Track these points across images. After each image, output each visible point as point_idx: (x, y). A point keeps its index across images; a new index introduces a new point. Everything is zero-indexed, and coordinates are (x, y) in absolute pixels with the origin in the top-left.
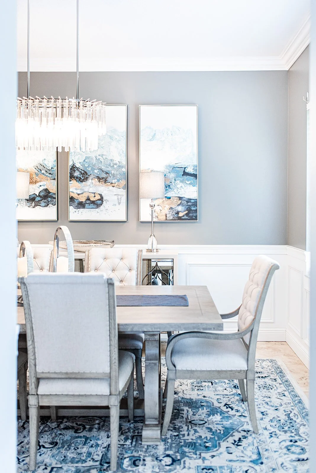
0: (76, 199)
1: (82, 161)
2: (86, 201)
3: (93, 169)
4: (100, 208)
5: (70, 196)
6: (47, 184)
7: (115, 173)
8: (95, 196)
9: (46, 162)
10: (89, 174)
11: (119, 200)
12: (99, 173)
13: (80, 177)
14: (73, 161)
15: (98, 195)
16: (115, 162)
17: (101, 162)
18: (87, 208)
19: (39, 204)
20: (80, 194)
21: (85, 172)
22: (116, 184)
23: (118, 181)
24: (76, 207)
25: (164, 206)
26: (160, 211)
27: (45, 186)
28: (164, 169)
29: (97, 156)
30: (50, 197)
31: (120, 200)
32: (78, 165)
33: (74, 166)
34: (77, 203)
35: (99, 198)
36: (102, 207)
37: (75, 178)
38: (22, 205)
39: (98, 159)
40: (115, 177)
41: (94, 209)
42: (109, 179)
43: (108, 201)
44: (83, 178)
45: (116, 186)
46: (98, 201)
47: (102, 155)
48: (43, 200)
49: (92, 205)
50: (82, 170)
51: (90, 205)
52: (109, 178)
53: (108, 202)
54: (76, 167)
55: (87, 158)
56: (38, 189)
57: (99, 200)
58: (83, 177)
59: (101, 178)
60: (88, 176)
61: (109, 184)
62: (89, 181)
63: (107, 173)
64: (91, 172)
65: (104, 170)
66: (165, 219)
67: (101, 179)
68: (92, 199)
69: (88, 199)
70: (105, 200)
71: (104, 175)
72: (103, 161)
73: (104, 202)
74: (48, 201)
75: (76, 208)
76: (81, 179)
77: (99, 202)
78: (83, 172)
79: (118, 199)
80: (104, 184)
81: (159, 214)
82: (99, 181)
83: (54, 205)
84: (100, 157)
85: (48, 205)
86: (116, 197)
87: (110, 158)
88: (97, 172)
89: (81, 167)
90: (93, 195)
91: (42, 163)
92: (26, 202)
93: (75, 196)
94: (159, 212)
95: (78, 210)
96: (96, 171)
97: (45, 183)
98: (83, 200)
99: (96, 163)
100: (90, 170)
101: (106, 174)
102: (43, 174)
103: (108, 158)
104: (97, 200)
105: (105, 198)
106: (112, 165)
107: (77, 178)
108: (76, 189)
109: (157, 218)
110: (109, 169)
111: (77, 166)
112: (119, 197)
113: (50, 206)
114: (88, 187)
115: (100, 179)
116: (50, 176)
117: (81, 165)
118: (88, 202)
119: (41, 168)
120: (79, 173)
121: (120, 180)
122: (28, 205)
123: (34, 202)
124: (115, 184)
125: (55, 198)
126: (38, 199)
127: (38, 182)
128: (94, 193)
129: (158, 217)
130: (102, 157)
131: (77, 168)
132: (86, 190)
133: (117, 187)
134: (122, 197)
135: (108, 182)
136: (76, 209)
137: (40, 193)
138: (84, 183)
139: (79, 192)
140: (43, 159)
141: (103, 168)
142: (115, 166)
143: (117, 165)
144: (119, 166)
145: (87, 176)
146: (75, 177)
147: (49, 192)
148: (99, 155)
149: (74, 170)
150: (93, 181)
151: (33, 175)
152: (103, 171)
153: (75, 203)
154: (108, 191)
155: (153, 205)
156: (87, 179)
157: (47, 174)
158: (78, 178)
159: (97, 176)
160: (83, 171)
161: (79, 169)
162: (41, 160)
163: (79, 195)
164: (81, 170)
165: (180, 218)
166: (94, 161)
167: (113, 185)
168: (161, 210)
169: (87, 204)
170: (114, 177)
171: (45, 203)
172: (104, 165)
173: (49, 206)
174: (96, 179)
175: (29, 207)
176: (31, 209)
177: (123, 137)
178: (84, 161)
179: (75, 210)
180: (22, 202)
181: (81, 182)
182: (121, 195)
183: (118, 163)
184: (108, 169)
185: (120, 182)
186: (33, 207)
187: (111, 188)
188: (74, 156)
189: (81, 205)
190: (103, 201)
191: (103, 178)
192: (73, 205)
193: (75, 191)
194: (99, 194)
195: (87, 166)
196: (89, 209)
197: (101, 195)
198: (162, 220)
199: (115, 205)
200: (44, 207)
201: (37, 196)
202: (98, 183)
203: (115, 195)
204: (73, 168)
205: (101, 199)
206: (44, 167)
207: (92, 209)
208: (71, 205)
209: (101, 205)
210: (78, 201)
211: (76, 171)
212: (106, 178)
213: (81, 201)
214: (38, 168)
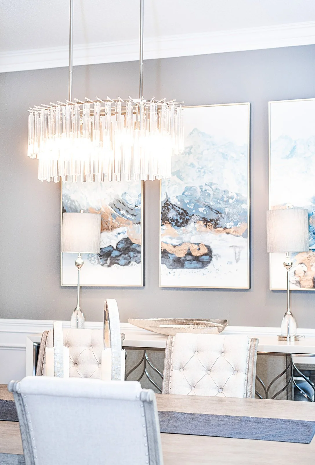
0: (170, 253)
1: (180, 194)
2: (185, 257)
3: (196, 207)
4: (207, 267)
5: (161, 250)
6: (128, 231)
7: (231, 211)
8: (199, 249)
9: (127, 198)
10: (190, 213)
11: (237, 255)
12: (205, 213)
13: (177, 220)
14: (167, 195)
15: (205, 247)
16: (230, 195)
17: (209, 195)
18: (187, 268)
19: (116, 261)
20: (177, 246)
21: (185, 211)
22: (232, 230)
23: (236, 224)
24: (172, 265)
25: (311, 264)
26: (304, 272)
27: (126, 234)
28: (311, 204)
29: (202, 186)
30: (132, 251)
31: (239, 255)
32: (174, 201)
33: (168, 202)
34: (173, 260)
35: (206, 251)
36: (210, 266)
37: (169, 221)
38: (93, 262)
39: (203, 190)
40: (231, 219)
41: (199, 270)
42: (221, 222)
43: (219, 256)
44: (181, 221)
45: (232, 232)
46: (204, 257)
47: (211, 185)
48: (123, 255)
49: (194, 263)
50: (179, 208)
51: (191, 263)
52: (221, 220)
53: (219, 258)
54: (171, 203)
55: (187, 189)
56: (115, 238)
57: (205, 255)
58: (181, 218)
59: (209, 220)
61: (222, 229)
62: (191, 225)
63: (218, 212)
64: (194, 211)
65: (213, 207)
66: (312, 286)
67: (209, 222)
68: (195, 253)
69: (189, 254)
70: (215, 255)
71: (214, 216)
72: (211, 193)
73: (214, 259)
74: (129, 257)
75: (171, 267)
76: (178, 222)
77: (206, 258)
78: (181, 211)
79: (235, 253)
80: (213, 229)
81: (302, 278)
82: (206, 225)
83: (139, 263)
84: (207, 187)
85: (130, 262)
86: (232, 251)
87: (222, 188)
88: (202, 212)
90: (196, 247)
91: (121, 198)
92: (99, 258)
93: (169, 249)
94: (302, 275)
95: (175, 270)
96: (201, 210)
97: (126, 230)
98: (182, 255)
99: (201, 197)
100: (192, 208)
101: (217, 214)
102: (123, 215)
103: (220, 188)
104: (202, 256)
105: (214, 252)
106: (225, 199)
107: (173, 220)
108: (171, 238)
109: (298, 284)
110: (222, 206)
111: (173, 203)
112: (237, 250)
113: (132, 264)
114: (188, 235)
115: (207, 222)
116: (133, 218)
117: (179, 201)
118: (189, 258)
119: (120, 206)
120: (175, 213)
121: (239, 224)
122: (102, 263)
123: (109, 258)
124: (231, 229)
125: (139, 252)
126: (115, 253)
127: (115, 228)
128: (199, 244)
129: (300, 283)
130: (211, 187)
131: (173, 205)
132: (186, 239)
133: (234, 233)
134: (241, 251)
135: (220, 226)
136: (170, 268)
137: (117, 244)
138: (182, 228)
139: (175, 242)
140: (123, 192)
141: (211, 204)
142: (231, 201)
143: (234, 200)
144: (237, 201)
145: (188, 217)
146: (169, 219)
147: (131, 244)
148: (206, 185)
149: (168, 208)
150: (197, 225)
151: (108, 217)
152: (212, 209)
153: (169, 260)
154: (220, 240)
155: (290, 264)
156: (187, 222)
157: (129, 216)
158: (174, 221)
159: (203, 218)
160: (182, 209)
161: (175, 207)
162: (120, 194)
163: (175, 246)
164: (178, 209)
166: (198, 195)
167: (227, 230)
168: (305, 272)
169: (188, 260)
170: (229, 218)
171: (125, 259)
172: (214, 199)
173: (130, 264)
174: (202, 222)
175: (102, 265)
176: (105, 269)
177: (242, 154)
178: (183, 194)
179: (170, 270)
180: (93, 259)
181: (178, 226)
182: (239, 247)
183: (235, 196)
184: (219, 206)
185: (238, 226)
186: (109, 266)
187: (224, 235)
188: (169, 187)
189: (179, 263)
190: (211, 257)
191: (211, 220)
192: (167, 263)
193: (169, 241)
194: (206, 246)
195: (188, 201)
196: (190, 270)
197: (208, 247)
198: (308, 287)
199: (231, 263)
200: (124, 265)
201: (114, 249)
202: (204, 228)
203: (230, 247)
204: (167, 205)
205: (209, 253)
206: (125, 205)
207: (194, 268)
208: (164, 263)
209: (209, 262)
210: (173, 256)
211: (171, 209)
212: (217, 220)
213: (178, 256)
214: (116, 207)
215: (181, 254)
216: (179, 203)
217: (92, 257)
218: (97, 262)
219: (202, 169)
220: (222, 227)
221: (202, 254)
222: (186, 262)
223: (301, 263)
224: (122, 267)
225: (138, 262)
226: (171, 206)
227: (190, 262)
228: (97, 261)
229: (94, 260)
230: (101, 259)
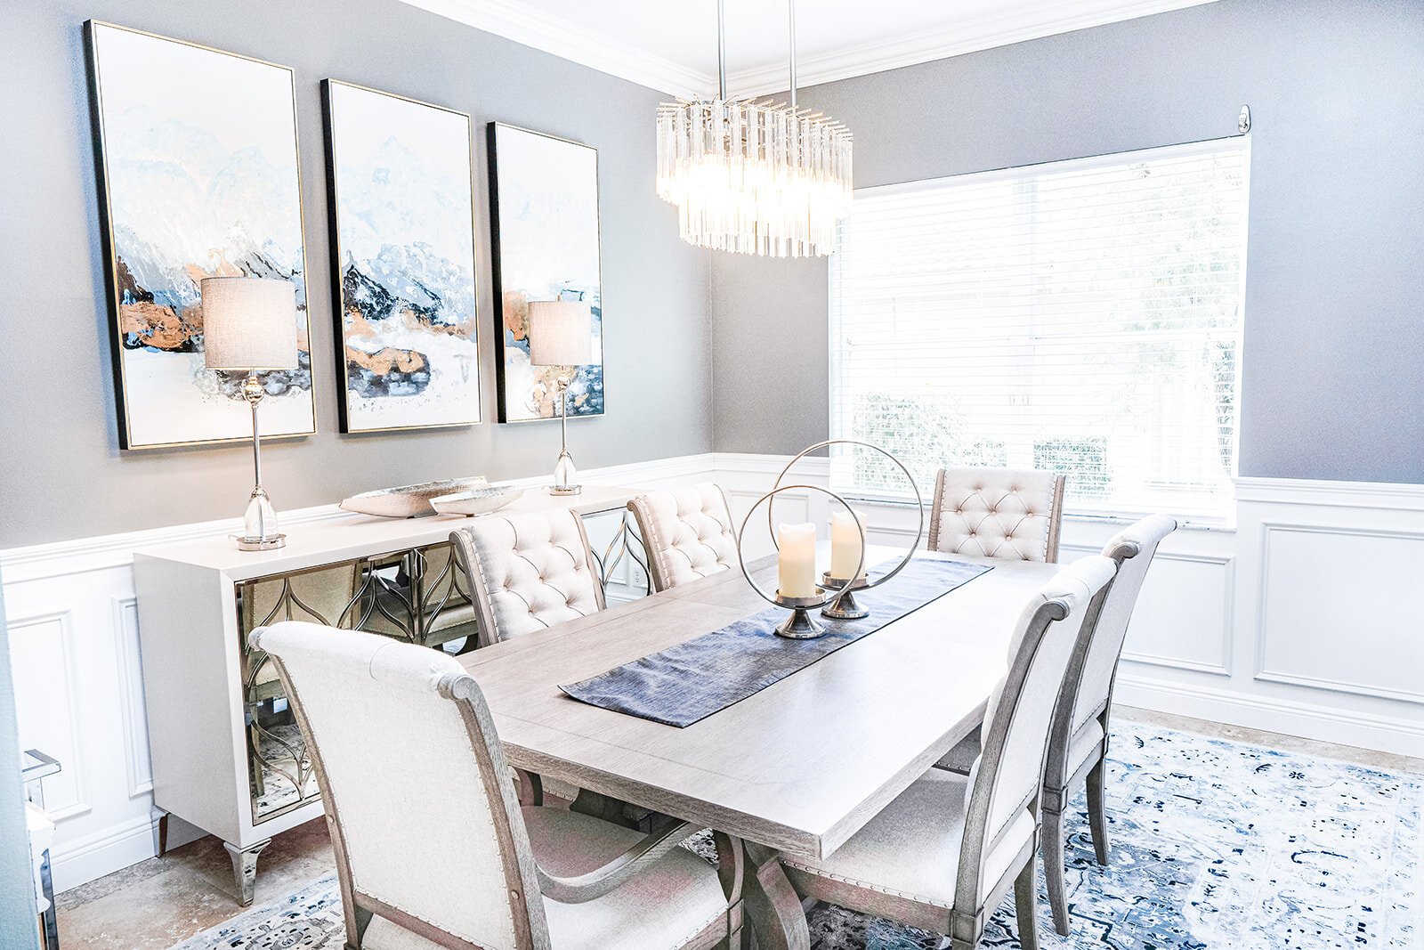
0: (363, 369)
1: (374, 257)
2: (389, 376)
3: (401, 284)
4: (423, 393)
5: (348, 362)
7: (453, 296)
8: (410, 361)
9: (275, 252)
10: (393, 295)
11: (464, 369)
12: (416, 296)
13: (371, 305)
14: (351, 258)
15: (418, 356)
16: (451, 268)
17: (421, 264)
18: (393, 395)
20: (374, 354)
21: (384, 290)
22: (456, 328)
23: (460, 318)
24: (367, 391)
25: (550, 383)
26: (543, 394)
29: (409, 247)
31: (467, 371)
32: (363, 269)
33: (353, 270)
34: (369, 381)
35: (421, 364)
36: (427, 388)
37: (357, 308)
38: (208, 390)
39: (411, 254)
40: (453, 309)
41: (412, 397)
42: (442, 315)
43: (441, 373)
44: (378, 309)
45: (455, 333)
46: (418, 374)
47: (422, 246)
49: (404, 386)
50: (373, 282)
51: (399, 386)
52: (440, 310)
53: (440, 377)
54: (358, 273)
55: (385, 250)
57: (420, 370)
58: (377, 303)
59: (422, 309)
60: (392, 301)
61: (441, 326)
62: (396, 318)
63: (436, 296)
64: (398, 291)
65: (427, 287)
66: (552, 414)
67: (423, 312)
68: (405, 369)
69: (396, 369)
70: (434, 371)
71: (430, 303)
72: (424, 261)
73: (432, 378)
74: (288, 376)
75: (367, 394)
76: (374, 309)
77: (421, 376)
78: (377, 290)
79: (462, 367)
80: (430, 326)
81: (541, 403)
82: (418, 318)
83: (307, 389)
84: (417, 251)
85: (288, 388)
86: (457, 360)
87: (439, 255)
88: (411, 293)
89: (372, 276)
90: (406, 357)
91: (260, 251)
92: (221, 380)
93: (362, 360)
94: (541, 398)
95: (373, 399)
96: (409, 290)
98: (383, 372)
99: (408, 266)
100: (395, 285)
101: (433, 299)
103: (436, 256)
104: (415, 372)
105: (432, 367)
106: (444, 275)
107: (364, 306)
108: (363, 340)
109: (537, 413)
110: (439, 285)
111: (362, 273)
112: (465, 362)
113: (294, 392)
114: (392, 334)
115: (421, 312)
117: (373, 270)
118: (395, 376)
119: (261, 268)
120: (368, 292)
121: (465, 318)
122: (228, 391)
123: (244, 381)
124: (454, 327)
125: (307, 367)
128: (409, 352)
129: (539, 411)
130: (422, 251)
131: (362, 277)
132: (388, 343)
133: (459, 334)
134: (469, 363)
135: (439, 320)
136: (366, 397)
138: (381, 321)
139: (370, 348)
140: (266, 240)
141: (425, 281)
142: (453, 279)
143: (456, 277)
144: (460, 279)
145: (389, 302)
146: (357, 304)
148: (415, 245)
149: (354, 281)
150: (404, 318)
152: (425, 290)
153: (362, 380)
154: (439, 345)
156: (387, 310)
158: (366, 308)
159: (413, 305)
160: (379, 286)
161: (366, 280)
162: (259, 243)
163: (371, 356)
164: (372, 285)
165: (577, 411)
166: (404, 263)
167: (450, 328)
168: (545, 394)
169: (393, 381)
170: (450, 307)
171: (278, 381)
172: (428, 273)
173: (291, 392)
174: (412, 312)
175: (229, 396)
176: (235, 405)
178: (379, 257)
179: (364, 401)
180: (206, 382)
181: (376, 318)
182: (466, 357)
183: (458, 270)
184: (435, 285)
185: (463, 322)
186: (243, 398)
187: (445, 337)
188: (354, 241)
189: (379, 386)
190: (429, 374)
191: (426, 310)
192: (359, 387)
193: (360, 346)
194: (420, 355)
195: (388, 272)
196: (398, 397)
197: (424, 358)
198: (548, 416)
199: (458, 383)
200: (277, 395)
202: (415, 324)
203: (455, 356)
204: (351, 276)
205: (425, 369)
206: (271, 268)
207: (404, 395)
208: (354, 388)
209: (427, 383)
210: (369, 373)
211: (361, 285)
212: (435, 310)
213: (376, 374)
214: (251, 269)
216: (373, 274)
217: (205, 378)
218: (217, 391)
219: (407, 214)
220: (441, 322)
221: (415, 370)
222: (391, 385)
223: (540, 382)
224: (275, 398)
225: (305, 386)
226: (359, 277)
227: (396, 383)
228: (217, 387)
229: (209, 386)
230: (226, 382)
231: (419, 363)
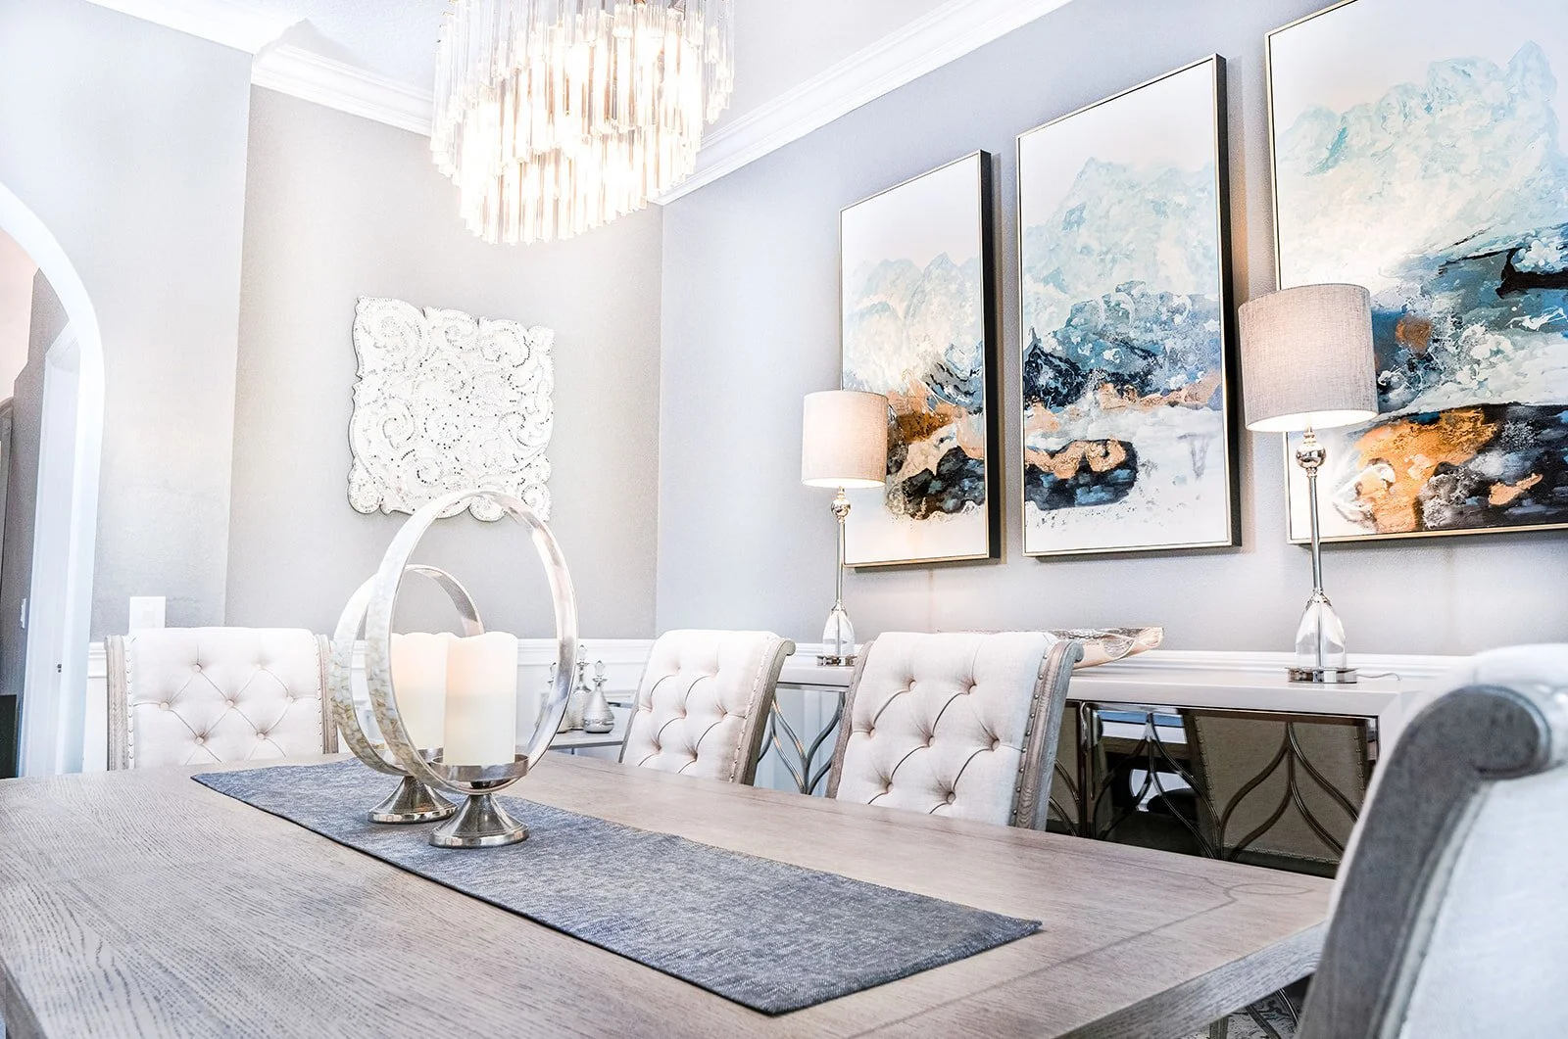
0: (1043, 472)
1: (1060, 325)
2: (1075, 478)
3: (1097, 352)
4: (1125, 498)
5: (1025, 466)
6: (958, 431)
7: (1179, 346)
8: (1107, 454)
9: (955, 356)
10: (1084, 369)
11: (1197, 458)
12: (1118, 361)
13: (1056, 388)
14: (1034, 335)
15: (1119, 446)
16: (1176, 302)
17: (1126, 314)
18: (1080, 504)
19: (938, 504)
20: (1057, 452)
21: (1073, 366)
22: (1183, 393)
23: (1192, 377)
24: (1047, 502)
25: (1406, 460)
26: (1386, 486)
27: (955, 439)
28: (1398, 282)
29: (1109, 296)
30: (967, 477)
31: (1203, 459)
32: (1048, 345)
33: (1037, 351)
34: (1049, 488)
35: (1123, 457)
36: (1133, 492)
37: (1039, 396)
38: (896, 510)
39: (1112, 305)
40: (1179, 365)
41: (1107, 507)
42: (1157, 378)
43: (1155, 466)
44: (1065, 392)
45: (1182, 400)
46: (1118, 471)
47: (1127, 288)
48: (950, 489)
49: (1096, 492)
50: (1060, 359)
51: (1090, 491)
52: (1157, 372)
53: (1153, 472)
54: (1042, 352)
55: (1078, 310)
56: (935, 451)
57: (1121, 466)
58: (1064, 384)
59: (1126, 377)
60: (1083, 377)
61: (1158, 395)
62: (1087, 398)
63: (1148, 352)
64: (1093, 361)
65: (1135, 343)
66: (1413, 526)
67: (1127, 382)
68: (1099, 466)
69: (1084, 467)
70: (1143, 465)
71: (1139, 365)
72: (1129, 307)
73: (1141, 475)
74: (963, 491)
75: (1047, 506)
76: (1060, 393)
77: (1123, 474)
78: (1064, 366)
79: (1193, 454)
80: (1138, 399)
81: (1379, 502)
82: (1121, 392)
83: (979, 504)
84: (1122, 296)
85: (963, 503)
86: (1185, 446)
87: (1155, 291)
88: (1112, 358)
89: (1060, 351)
90: (1100, 449)
91: (943, 360)
92: (906, 499)
93: (1041, 461)
94: (1380, 493)
95: (1054, 512)
96: (1108, 355)
97: (955, 430)
98: (1068, 473)
99: (1109, 321)
100: (1088, 354)
101: (1145, 358)
102: (948, 397)
103: (1150, 293)
104: (1115, 469)
105: (1142, 458)
106: (1164, 318)
107: (1047, 392)
108: (1045, 436)
109: (1369, 523)
110: (1157, 334)
111: (1047, 350)
112: (1198, 444)
113: (968, 508)
114: (1082, 421)
115: (1124, 382)
116: (968, 400)
117: (1060, 343)
118: (1084, 479)
119: (941, 377)
120: (1051, 374)
121: (1199, 374)
122: (911, 511)
123: (924, 499)
124: (1181, 393)
125: (980, 478)
126: (936, 485)
127: (935, 428)
128: (1105, 442)
129: (1375, 520)
130: (1129, 294)
131: (1046, 355)
132: (1076, 434)
133: (1190, 402)
134: (1207, 445)
135: (1153, 387)
136: (1045, 509)
137: (939, 465)
138: (1069, 407)
139: (1054, 444)
140: (947, 346)
141: (1132, 335)
142: (1178, 319)
143: (1185, 314)
144: (1194, 316)
145: (1080, 379)
146: (1039, 391)
147: (966, 460)
148: (1118, 290)
149: (1037, 364)
150: (1100, 395)
151: (921, 407)
152: (1133, 348)
153: (1041, 488)
154: (1154, 425)
155: (1315, 455)
156: (1076, 391)
157: (961, 398)
158: (1049, 393)
159: (1114, 374)
160: (1067, 361)
161: (1050, 358)
162: (942, 351)
163: (1052, 454)
164: (1057, 362)
165: (1497, 515)
166: (1102, 319)
167: (1172, 397)
168: (1390, 484)
169: (1082, 486)
170: (1174, 362)
171: (954, 496)
172: (1138, 323)
173: (965, 508)
174: (1111, 386)
175: (912, 516)
176: (918, 523)
177: (1203, 190)
178: (1068, 323)
179: (1044, 514)
180: (895, 502)
181: (1060, 404)
182: (1204, 436)
183: (1188, 302)
184: (1149, 337)
185: (1197, 381)
186: (925, 517)
187: (1164, 411)
188: (1038, 314)
189: (1062, 494)
190: (1134, 470)
191: (1133, 377)
192: (1037, 497)
193: (1042, 444)
194: (1122, 444)
195: (1079, 339)
196: (1087, 508)
197: (1127, 446)
198: (1400, 529)
199: (1183, 480)
200: (952, 512)
201: (934, 477)
202: (1116, 401)
203: (1181, 438)
204: (1036, 358)
205: (1130, 462)
206: (951, 375)
207: (1096, 504)
208: (1031, 499)
209: (1131, 484)
210: (1050, 478)
211: (1044, 366)
212: (1146, 375)
213: (1060, 477)
214: (935, 381)
215: (1066, 471)
216: (1060, 348)
217: (895, 498)
218: (903, 511)
219: (1107, 253)
220: (1157, 390)
221: (1113, 466)
222: (1078, 491)
223: (1376, 461)
224: (950, 516)
225: (978, 501)
226: (1043, 357)
227: (1086, 489)
228: (903, 507)
229: (897, 507)
230: (910, 501)
231: (1118, 455)
